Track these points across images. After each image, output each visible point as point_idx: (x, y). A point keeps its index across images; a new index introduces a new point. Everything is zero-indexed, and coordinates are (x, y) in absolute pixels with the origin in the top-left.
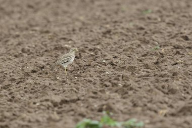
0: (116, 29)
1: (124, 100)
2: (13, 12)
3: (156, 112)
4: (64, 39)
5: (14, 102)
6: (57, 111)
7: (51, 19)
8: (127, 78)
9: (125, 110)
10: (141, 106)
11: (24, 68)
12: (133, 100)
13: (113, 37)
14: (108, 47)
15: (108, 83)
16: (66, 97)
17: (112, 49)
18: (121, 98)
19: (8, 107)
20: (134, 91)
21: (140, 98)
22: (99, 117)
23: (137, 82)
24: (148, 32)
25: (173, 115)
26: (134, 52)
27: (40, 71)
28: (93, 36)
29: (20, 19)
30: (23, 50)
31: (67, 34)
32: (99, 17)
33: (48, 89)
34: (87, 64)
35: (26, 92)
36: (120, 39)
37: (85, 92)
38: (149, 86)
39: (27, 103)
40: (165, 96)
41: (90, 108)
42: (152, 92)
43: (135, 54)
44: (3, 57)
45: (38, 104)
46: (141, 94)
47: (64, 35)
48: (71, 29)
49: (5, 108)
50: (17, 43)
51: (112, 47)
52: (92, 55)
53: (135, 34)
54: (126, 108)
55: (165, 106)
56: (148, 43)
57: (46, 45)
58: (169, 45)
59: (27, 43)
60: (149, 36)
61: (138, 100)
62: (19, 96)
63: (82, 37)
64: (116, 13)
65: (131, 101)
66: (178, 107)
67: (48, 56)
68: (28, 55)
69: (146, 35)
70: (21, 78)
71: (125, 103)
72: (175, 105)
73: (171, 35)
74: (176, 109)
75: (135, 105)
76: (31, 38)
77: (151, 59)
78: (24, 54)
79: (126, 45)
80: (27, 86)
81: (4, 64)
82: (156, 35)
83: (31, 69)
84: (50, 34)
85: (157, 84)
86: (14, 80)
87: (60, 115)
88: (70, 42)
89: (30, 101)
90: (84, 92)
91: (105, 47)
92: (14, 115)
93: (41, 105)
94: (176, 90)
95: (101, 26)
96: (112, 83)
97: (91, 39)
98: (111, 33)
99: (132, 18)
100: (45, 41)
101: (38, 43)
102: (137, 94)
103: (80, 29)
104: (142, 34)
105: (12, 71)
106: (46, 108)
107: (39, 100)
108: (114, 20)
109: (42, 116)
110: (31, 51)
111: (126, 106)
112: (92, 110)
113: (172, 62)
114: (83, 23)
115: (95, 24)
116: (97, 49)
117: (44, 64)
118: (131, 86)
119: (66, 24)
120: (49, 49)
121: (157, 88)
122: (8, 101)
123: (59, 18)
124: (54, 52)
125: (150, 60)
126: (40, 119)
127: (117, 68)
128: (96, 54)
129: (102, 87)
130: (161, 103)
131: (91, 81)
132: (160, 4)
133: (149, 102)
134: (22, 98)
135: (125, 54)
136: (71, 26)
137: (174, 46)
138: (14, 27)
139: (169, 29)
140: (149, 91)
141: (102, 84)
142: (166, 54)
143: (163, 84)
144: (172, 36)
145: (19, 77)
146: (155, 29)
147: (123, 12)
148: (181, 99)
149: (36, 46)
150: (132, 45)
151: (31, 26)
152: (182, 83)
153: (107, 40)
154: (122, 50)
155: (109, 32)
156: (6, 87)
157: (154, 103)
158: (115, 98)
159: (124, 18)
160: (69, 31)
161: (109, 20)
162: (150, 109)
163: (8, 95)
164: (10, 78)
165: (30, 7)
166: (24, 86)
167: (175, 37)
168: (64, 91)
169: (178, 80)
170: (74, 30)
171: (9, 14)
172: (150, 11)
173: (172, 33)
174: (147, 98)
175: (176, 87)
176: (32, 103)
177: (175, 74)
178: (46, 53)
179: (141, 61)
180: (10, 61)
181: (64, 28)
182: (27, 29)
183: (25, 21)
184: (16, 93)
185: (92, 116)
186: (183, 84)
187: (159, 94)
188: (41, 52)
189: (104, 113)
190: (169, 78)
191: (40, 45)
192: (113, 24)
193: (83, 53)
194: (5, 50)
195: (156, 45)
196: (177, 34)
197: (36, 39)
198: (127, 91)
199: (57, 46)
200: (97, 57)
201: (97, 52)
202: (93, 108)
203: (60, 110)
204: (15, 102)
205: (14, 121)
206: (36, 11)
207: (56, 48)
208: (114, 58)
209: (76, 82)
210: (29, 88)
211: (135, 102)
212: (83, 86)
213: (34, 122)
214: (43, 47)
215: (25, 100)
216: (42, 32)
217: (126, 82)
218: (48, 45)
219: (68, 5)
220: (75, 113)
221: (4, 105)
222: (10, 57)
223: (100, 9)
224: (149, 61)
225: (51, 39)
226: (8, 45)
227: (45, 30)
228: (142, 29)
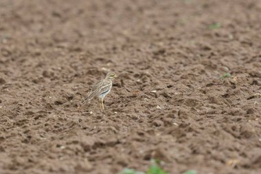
0: (172, 48)
1: (181, 145)
2: (32, 21)
3: (223, 162)
4: (101, 60)
5: (30, 143)
6: (88, 157)
7: (84, 33)
8: (186, 114)
9: (182, 159)
10: (202, 154)
11: (45, 98)
12: (192, 145)
13: (167, 58)
14: (161, 72)
15: (159, 122)
16: (101, 138)
17: (166, 75)
18: (176, 142)
19: (22, 150)
20: (194, 132)
21: (202, 143)
22: (146, 168)
23: (198, 120)
24: (216, 53)
25: (246, 167)
26: (195, 80)
27: (68, 103)
28: (141, 57)
29: (41, 31)
30: (45, 74)
31: (106, 53)
32: (149, 31)
33: (78, 127)
34: (131, 94)
35: (47, 130)
36: (176, 61)
37: (128, 132)
38: (215, 126)
39: (48, 146)
40: (236, 141)
41: (133, 154)
42: (218, 136)
43: (196, 83)
44: (17, 82)
45: (63, 147)
46: (203, 137)
47: (101, 54)
48: (110, 47)
49: (18, 151)
50: (37, 64)
51: (166, 73)
52: (138, 83)
53: (198, 55)
54: (183, 156)
55: (236, 154)
56: (215, 68)
57: (76, 68)
58: (243, 71)
59: (51, 65)
60: (216, 59)
61: (199, 145)
62: (37, 136)
63: (125, 58)
64: (173, 26)
65: (189, 147)
66: (253, 156)
67: (78, 82)
68: (52, 80)
69: (213, 57)
70: (42, 112)
71: (181, 150)
72: (249, 153)
73: (247, 58)
74: (250, 159)
75: (195, 152)
76: (56, 58)
77: (219, 90)
78: (46, 79)
79: (184, 70)
80: (48, 122)
81: (18, 92)
82: (226, 58)
83: (55, 99)
84: (82, 53)
85: (225, 124)
86: (31, 113)
87: (93, 163)
88: (109, 64)
89: (52, 143)
90: (125, 133)
91: (156, 72)
92: (30, 161)
93: (68, 148)
94: (251, 133)
95: (152, 44)
96: (165, 122)
97: (137, 61)
98: (166, 54)
99: (195, 34)
100: (75, 62)
101: (65, 64)
102: (197, 137)
103: (124, 47)
104: (207, 57)
105: (29, 101)
106: (74, 153)
107: (64, 142)
108: (169, 36)
109: (68, 164)
110: (55, 75)
111: (183, 153)
112: (137, 157)
113: (247, 95)
114: (128, 40)
115: (143, 41)
116: (145, 74)
117: (72, 93)
118: (190, 126)
119: (104, 40)
120: (80, 72)
121: (225, 129)
122: (22, 142)
123: (96, 31)
124: (87, 77)
125: (217, 92)
126: (66, 168)
127: (172, 101)
128: (144, 82)
129: (151, 127)
130: (231, 150)
131: (136, 119)
132: (233, 16)
133: (213, 148)
134: (41, 138)
135: (184, 83)
136: (111, 42)
137: (250, 74)
138: (33, 42)
139: (244, 51)
140: (215, 133)
141: (150, 122)
142: (239, 83)
143: (234, 124)
144: (249, 60)
145: (38, 110)
146: (225, 49)
147: (182, 25)
148: (258, 146)
149: (62, 68)
150: (193, 70)
151: (57, 41)
152: (260, 123)
153: (160, 63)
154: (179, 77)
155: (162, 52)
156: (20, 123)
157: (221, 150)
158: (168, 141)
159: (183, 33)
160: (108, 49)
161: (162, 35)
162: (215, 158)
163: (23, 135)
164: (27, 111)
165: (56, 15)
166: (45, 123)
167: (252, 60)
168: (99, 131)
169: (254, 120)
170: (114, 48)
171: (28, 24)
172: (219, 25)
173: (247, 56)
174: (212, 144)
175: (251, 129)
176: (55, 146)
177: (250, 111)
178: (76, 78)
179: (204, 92)
180: (26, 88)
181: (102, 46)
182: (51, 45)
183: (48, 34)
184: (33, 131)
185: (137, 165)
186: (260, 125)
187: (228, 138)
188: (69, 77)
189: (153, 161)
190: (242, 117)
191: (69, 67)
192: (168, 42)
193: (126, 80)
194: (21, 72)
195: (226, 72)
196: (254, 57)
197: (64, 59)
198: (185, 133)
199: (91, 70)
200: (145, 86)
201: (145, 78)
202: (138, 154)
203: (93, 156)
204: (32, 143)
205: (30, 170)
206: (64, 21)
207: (90, 73)
208: (168, 87)
209: (115, 119)
210: (52, 125)
211: (195, 148)
212: (125, 124)
213: (56, 172)
214: (72, 70)
215: (46, 141)
216: (71, 50)
217: (183, 120)
218: (79, 68)
219: (108, 14)
220: (114, 160)
221: (16, 147)
222: (27, 82)
223: (151, 20)
224: (215, 93)
225: (84, 59)
226: (25, 66)
227: (76, 46)
228: (207, 49)
